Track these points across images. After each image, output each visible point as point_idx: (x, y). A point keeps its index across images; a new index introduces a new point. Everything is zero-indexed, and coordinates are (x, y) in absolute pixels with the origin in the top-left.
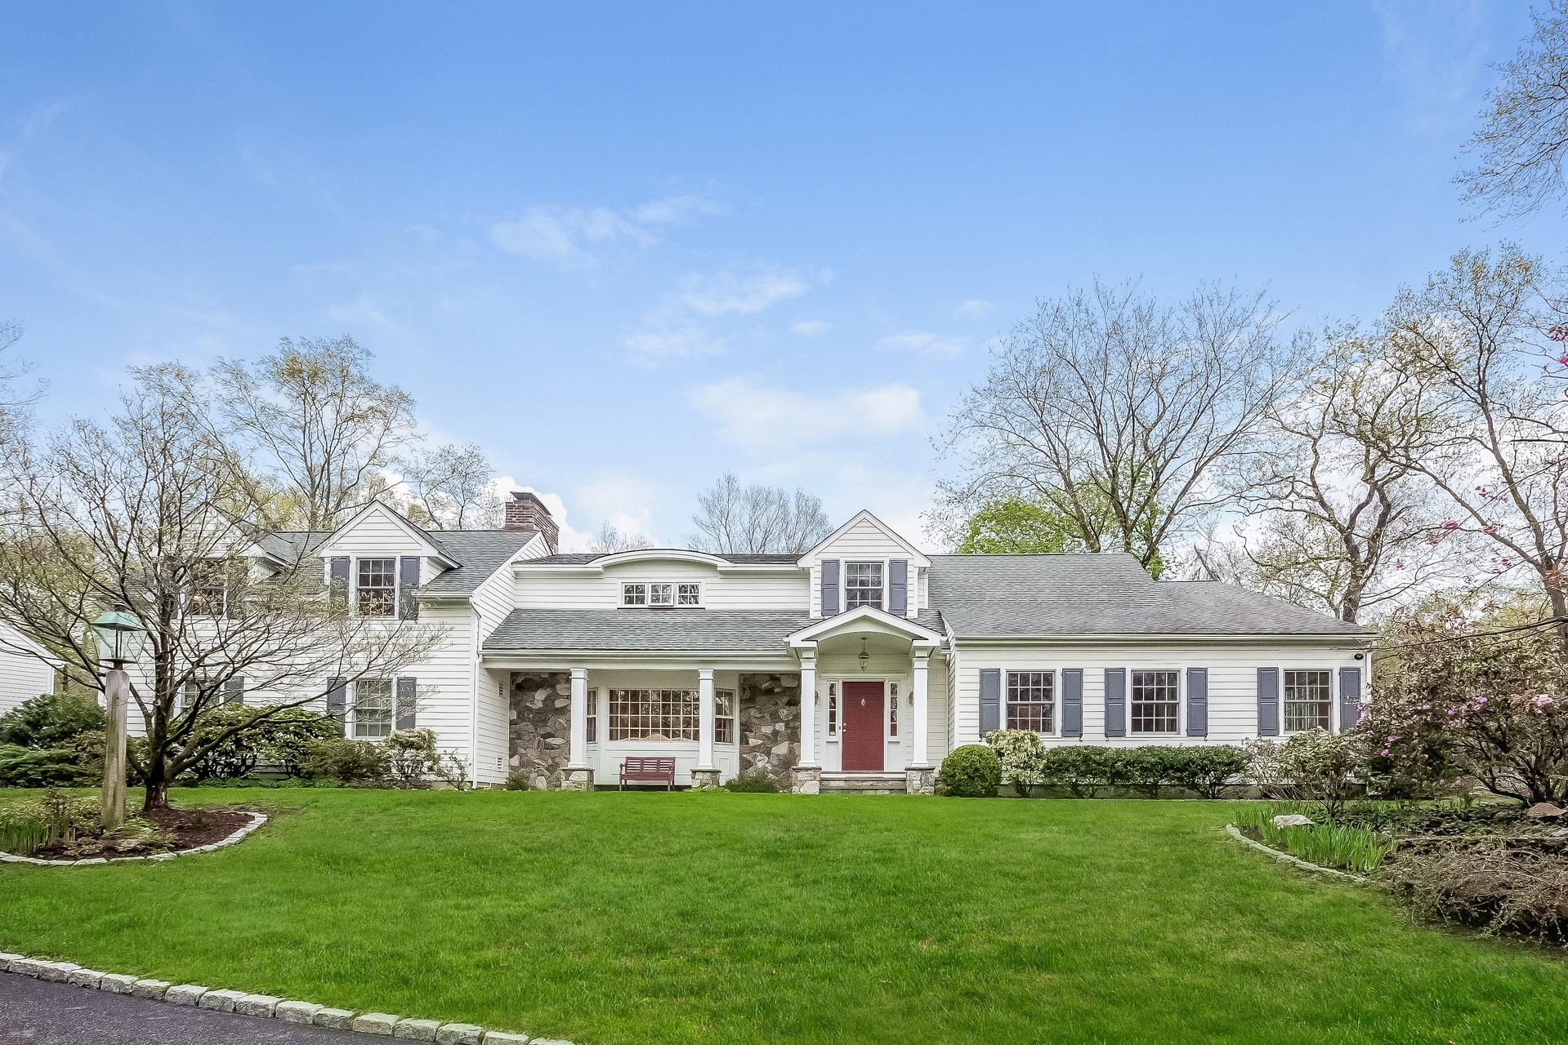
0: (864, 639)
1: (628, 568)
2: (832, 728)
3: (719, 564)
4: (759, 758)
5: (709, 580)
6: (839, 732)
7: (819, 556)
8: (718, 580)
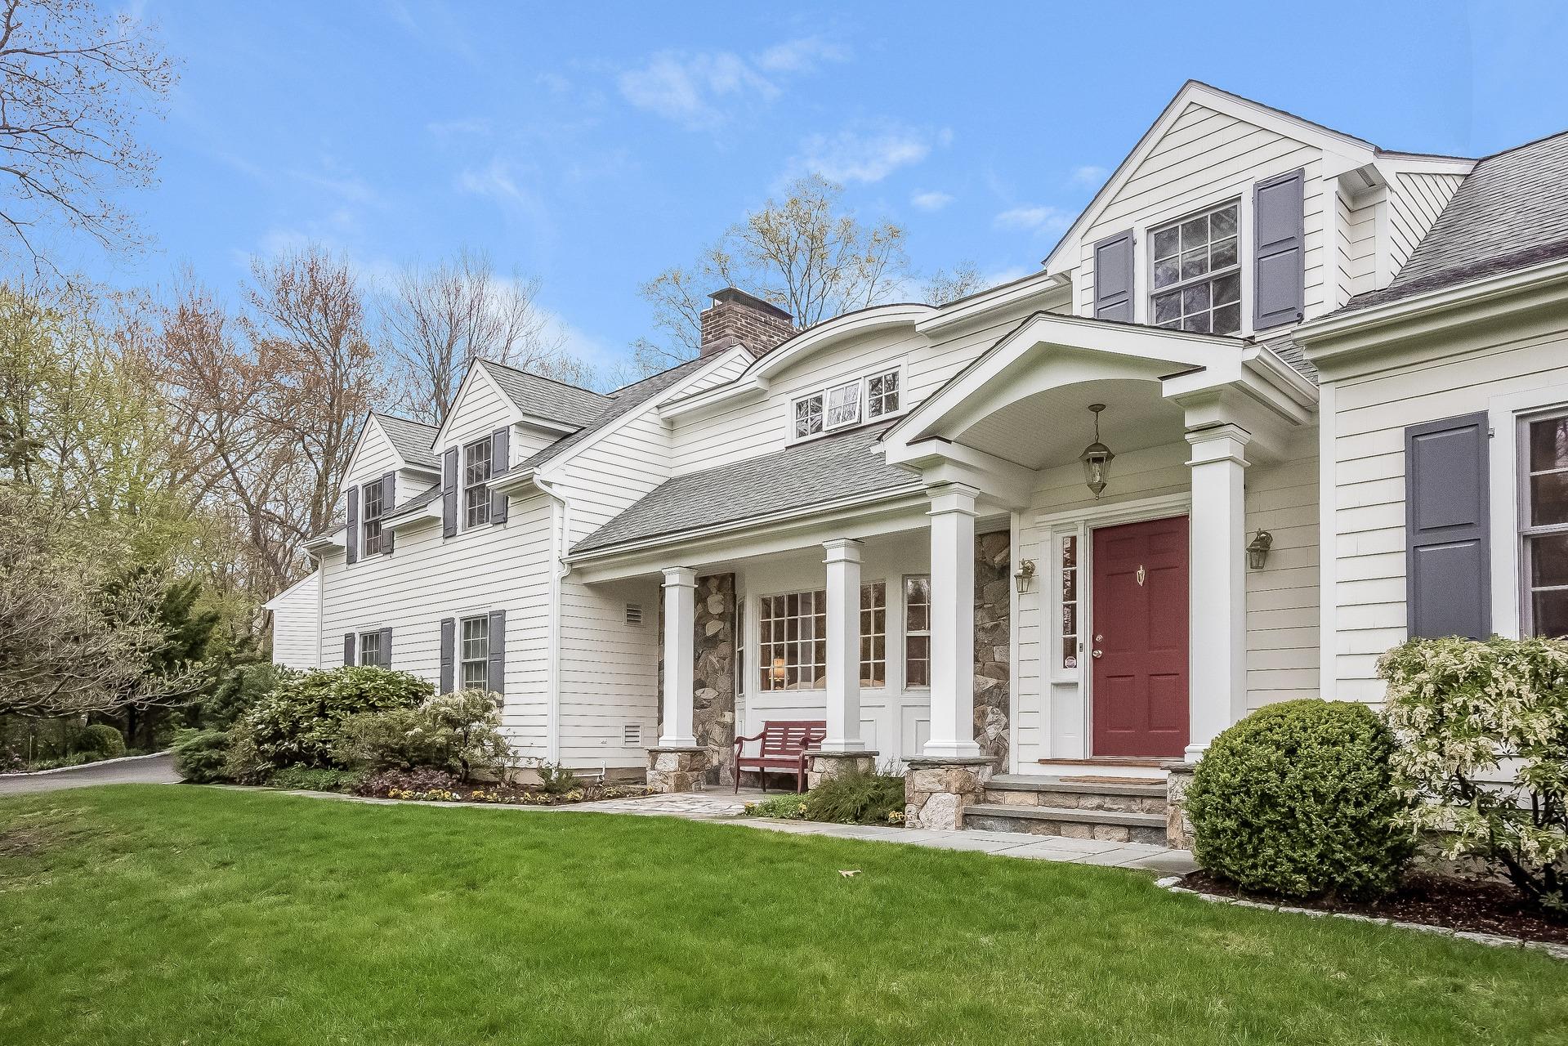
0: (1097, 408)
1: (803, 370)
2: (1070, 649)
3: (917, 319)
4: (990, 718)
5: (914, 357)
6: (1084, 658)
7: (1088, 239)
8: (927, 353)
